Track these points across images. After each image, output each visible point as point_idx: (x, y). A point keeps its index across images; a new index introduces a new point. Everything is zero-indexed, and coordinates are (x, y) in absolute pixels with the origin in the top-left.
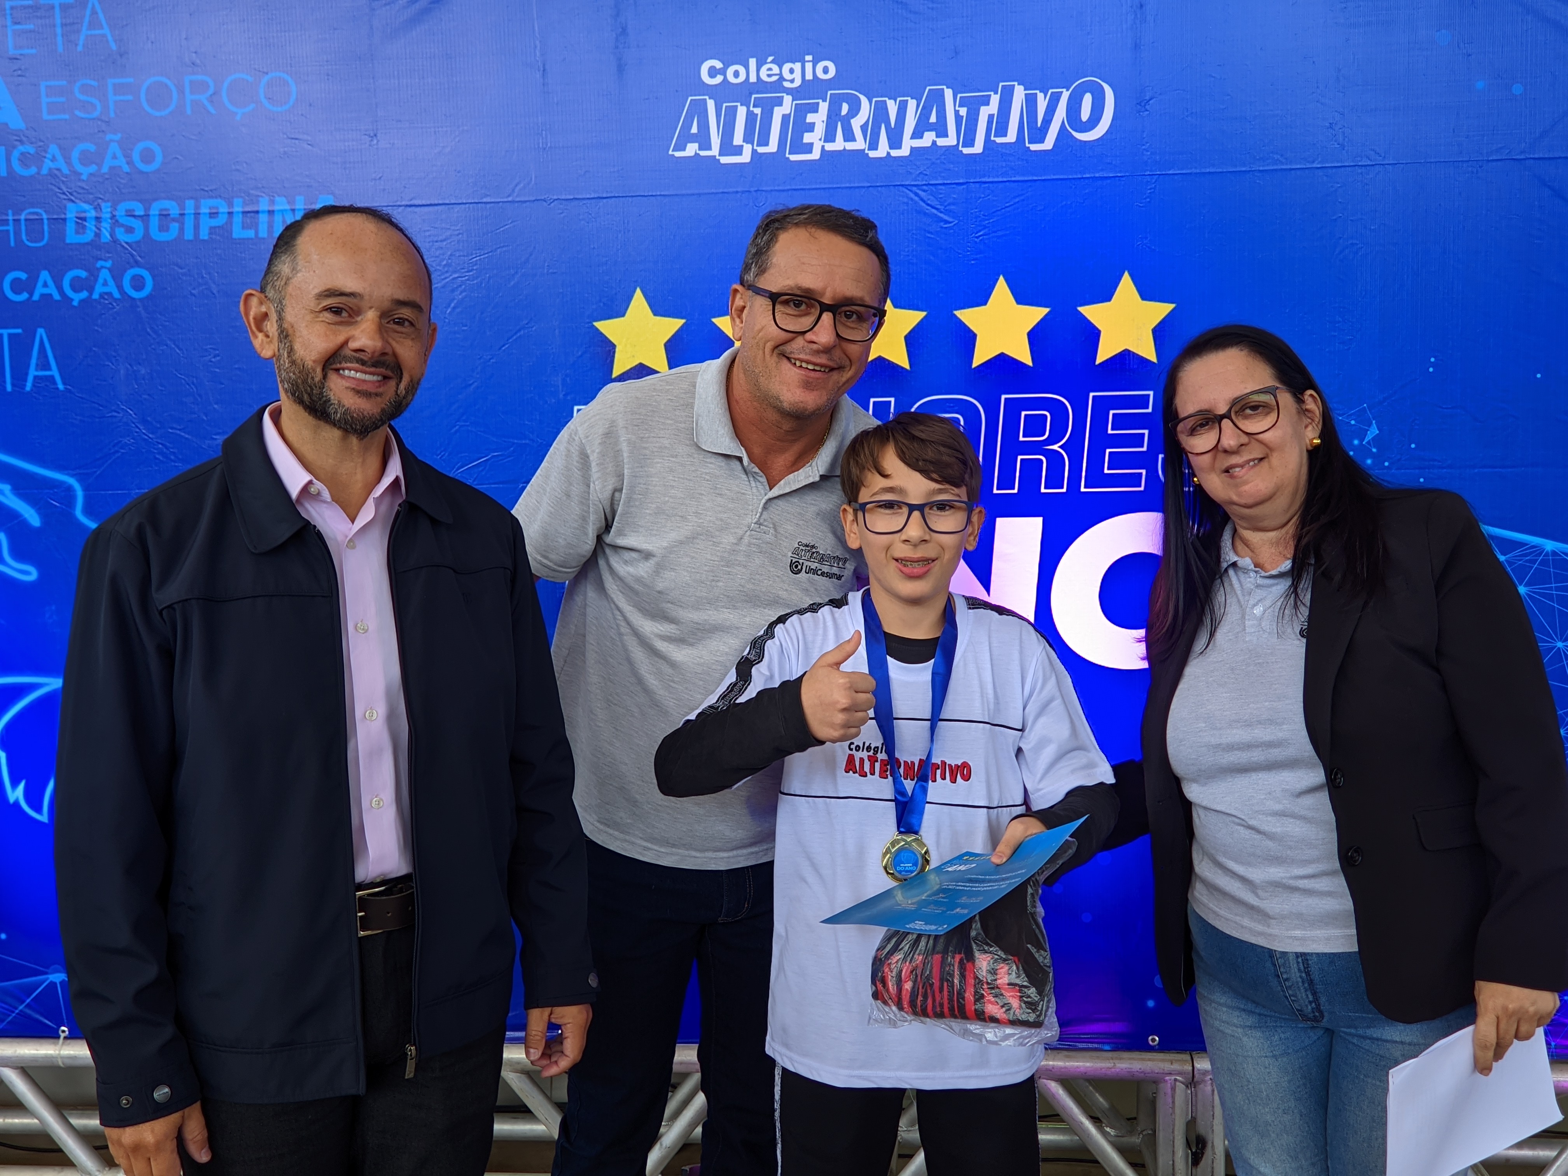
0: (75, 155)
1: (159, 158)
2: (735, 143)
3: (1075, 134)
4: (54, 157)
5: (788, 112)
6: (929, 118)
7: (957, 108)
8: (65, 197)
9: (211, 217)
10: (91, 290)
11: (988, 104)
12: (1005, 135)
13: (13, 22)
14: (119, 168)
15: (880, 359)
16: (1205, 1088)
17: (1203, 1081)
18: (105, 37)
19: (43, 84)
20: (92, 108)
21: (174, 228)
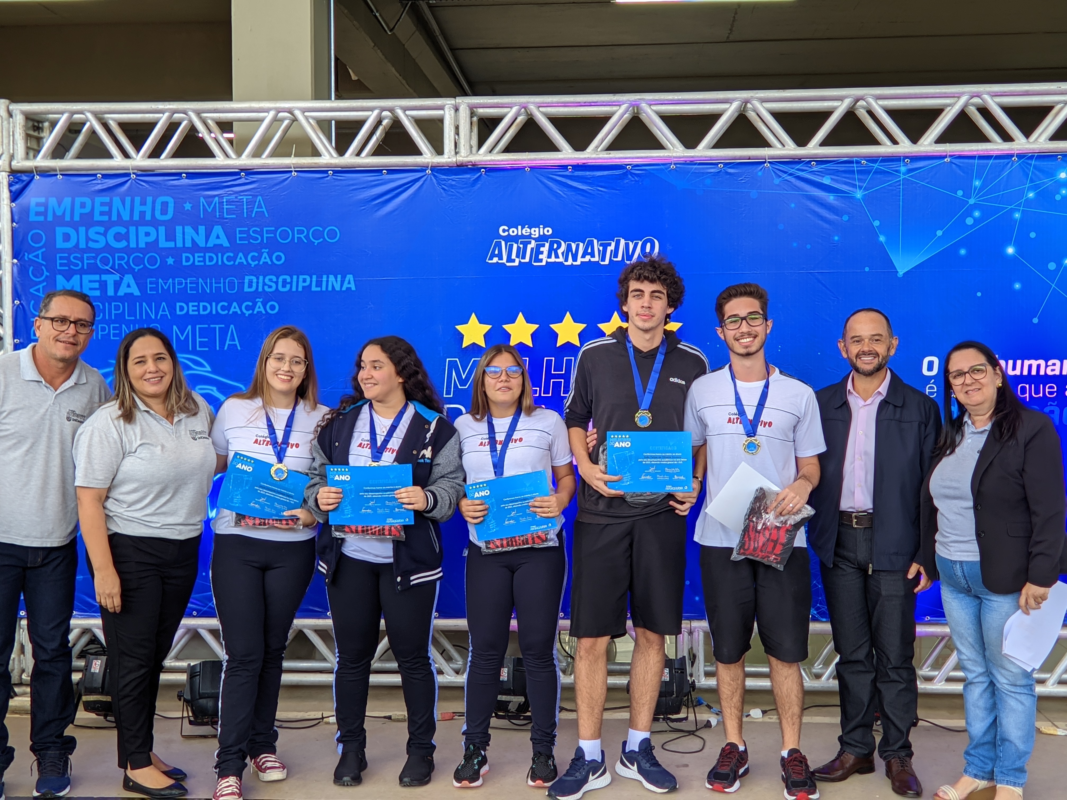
0: (249, 257)
1: (283, 259)
2: (512, 258)
4: (241, 258)
5: (533, 247)
6: (588, 251)
7: (599, 247)
8: (244, 273)
9: (303, 283)
10: (253, 310)
12: (617, 257)
13: (227, 205)
14: (267, 263)
15: (568, 342)
16: (695, 634)
17: (695, 631)
18: (263, 212)
19: (238, 229)
20: (257, 239)
21: (288, 286)
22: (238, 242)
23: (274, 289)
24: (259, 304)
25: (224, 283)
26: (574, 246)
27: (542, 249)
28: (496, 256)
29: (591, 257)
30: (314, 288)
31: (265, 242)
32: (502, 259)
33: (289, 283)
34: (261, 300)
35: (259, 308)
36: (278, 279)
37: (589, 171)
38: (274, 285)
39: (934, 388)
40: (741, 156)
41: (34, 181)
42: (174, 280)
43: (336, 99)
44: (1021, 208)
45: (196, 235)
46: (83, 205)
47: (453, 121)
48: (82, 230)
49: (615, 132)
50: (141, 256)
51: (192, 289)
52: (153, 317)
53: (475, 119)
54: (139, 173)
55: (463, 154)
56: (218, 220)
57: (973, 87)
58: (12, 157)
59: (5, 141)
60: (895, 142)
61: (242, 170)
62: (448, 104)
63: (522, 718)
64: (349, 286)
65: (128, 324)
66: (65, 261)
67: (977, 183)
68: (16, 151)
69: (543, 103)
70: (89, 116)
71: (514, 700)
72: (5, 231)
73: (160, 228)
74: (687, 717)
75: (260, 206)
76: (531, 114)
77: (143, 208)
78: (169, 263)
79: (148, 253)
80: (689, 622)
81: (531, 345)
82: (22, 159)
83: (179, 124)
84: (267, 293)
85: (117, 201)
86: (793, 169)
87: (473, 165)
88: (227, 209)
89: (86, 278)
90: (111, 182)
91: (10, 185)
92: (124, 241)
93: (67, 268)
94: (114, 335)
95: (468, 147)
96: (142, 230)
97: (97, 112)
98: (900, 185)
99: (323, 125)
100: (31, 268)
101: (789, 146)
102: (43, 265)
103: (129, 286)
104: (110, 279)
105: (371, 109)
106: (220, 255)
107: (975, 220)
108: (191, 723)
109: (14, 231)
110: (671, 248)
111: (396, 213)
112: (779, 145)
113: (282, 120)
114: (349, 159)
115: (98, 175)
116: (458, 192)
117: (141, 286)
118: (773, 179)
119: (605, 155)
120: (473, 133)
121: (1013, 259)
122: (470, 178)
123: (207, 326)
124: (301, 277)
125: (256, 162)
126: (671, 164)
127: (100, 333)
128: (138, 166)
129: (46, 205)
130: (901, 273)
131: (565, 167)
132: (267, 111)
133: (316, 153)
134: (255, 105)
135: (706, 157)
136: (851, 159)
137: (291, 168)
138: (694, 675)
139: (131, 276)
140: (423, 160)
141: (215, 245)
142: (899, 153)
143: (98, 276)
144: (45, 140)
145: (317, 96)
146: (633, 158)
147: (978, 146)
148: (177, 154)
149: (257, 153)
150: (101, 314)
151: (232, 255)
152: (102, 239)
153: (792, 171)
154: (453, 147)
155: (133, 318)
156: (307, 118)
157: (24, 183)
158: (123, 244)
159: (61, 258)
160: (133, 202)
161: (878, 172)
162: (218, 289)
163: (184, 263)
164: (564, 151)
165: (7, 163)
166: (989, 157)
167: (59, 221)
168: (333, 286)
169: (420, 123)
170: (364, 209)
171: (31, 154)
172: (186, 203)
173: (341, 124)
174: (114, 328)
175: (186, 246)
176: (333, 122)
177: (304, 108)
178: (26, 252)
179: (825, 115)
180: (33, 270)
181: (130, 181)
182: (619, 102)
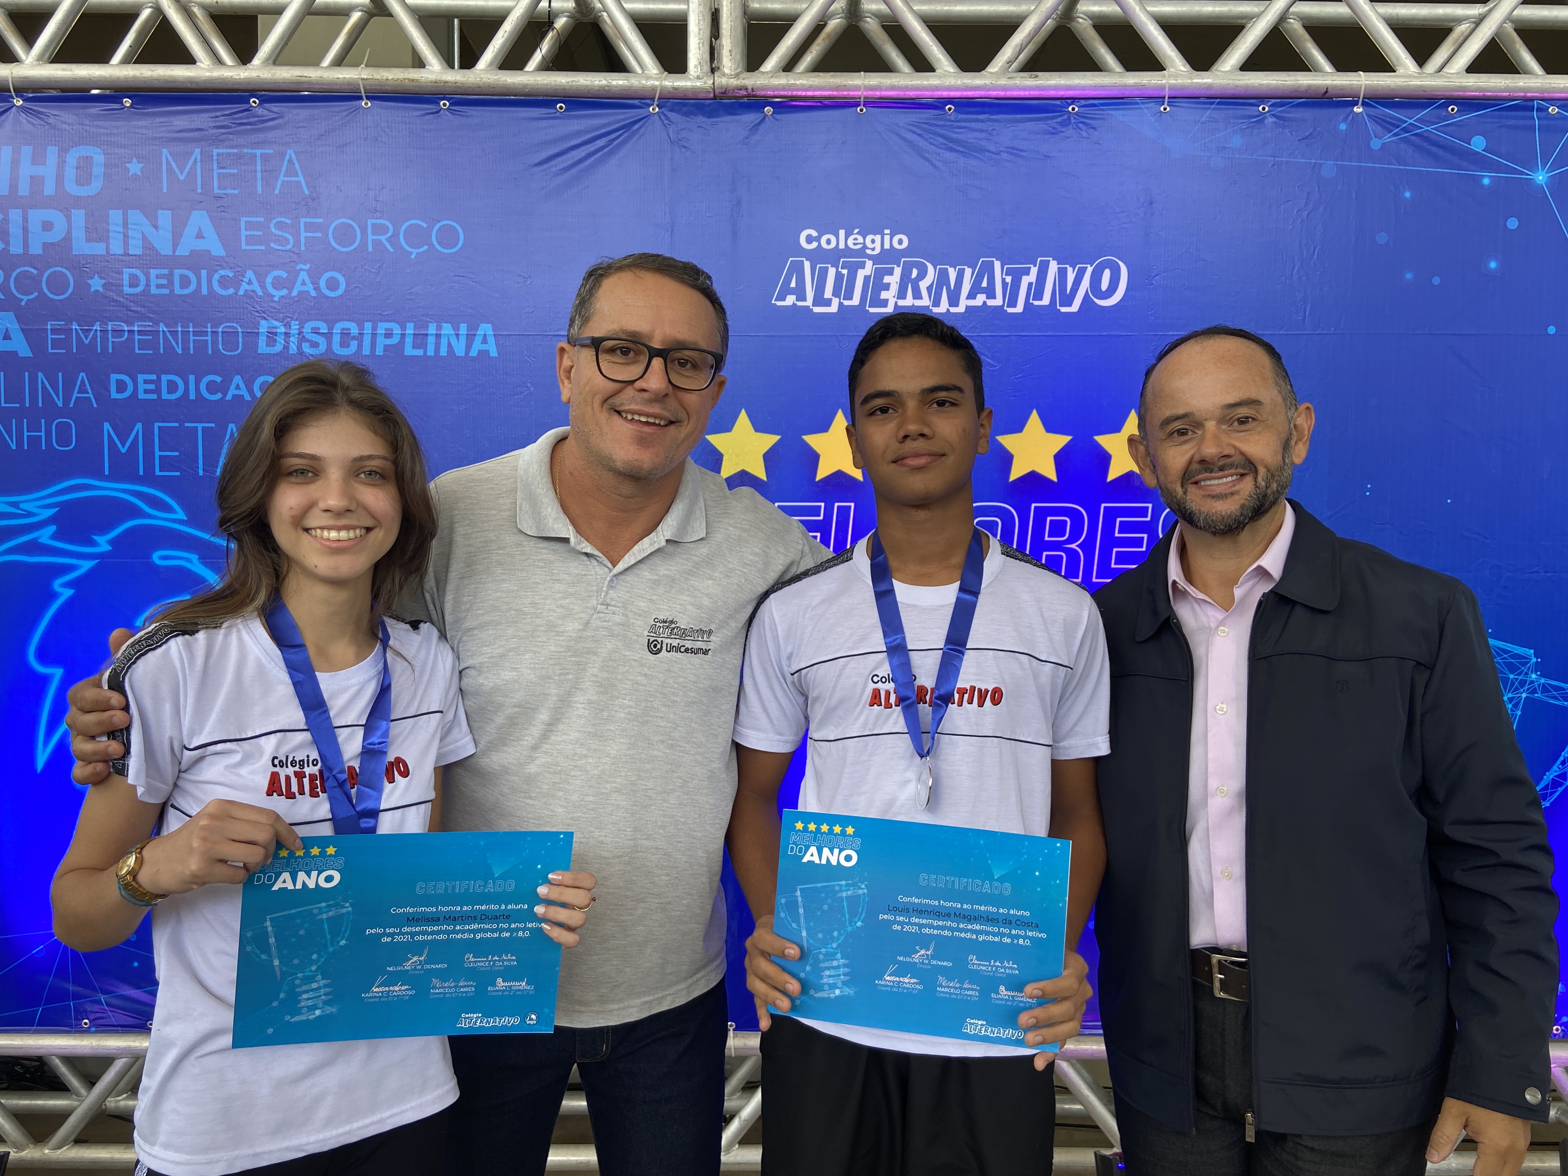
0: (269, 280)
1: (343, 286)
2: (826, 297)
3: (1096, 300)
4: (250, 280)
5: (869, 274)
6: (981, 283)
7: (1004, 277)
8: (258, 314)
9: (385, 338)
11: (1028, 274)
12: (1041, 300)
18: (299, 184)
19: (243, 220)
21: (354, 345)
25: (214, 334)
26: (952, 274)
27: (887, 279)
28: (792, 292)
31: (303, 248)
32: (804, 299)
36: (331, 328)
37: (991, 113)
38: (321, 340)
40: (1310, 87)
42: (103, 324)
45: (152, 229)
50: (35, 272)
54: (32, 93)
55: (727, 71)
56: (200, 199)
61: (253, 91)
64: (484, 347)
73: (74, 213)
78: (93, 289)
79: (49, 267)
87: (748, 96)
88: (219, 174)
95: (735, 59)
96: (36, 216)
101: (1406, 68)
103: (7, 336)
106: (204, 273)
114: (485, 74)
117: (34, 336)
119: (1026, 79)
122: (742, 124)
123: (177, 425)
124: (382, 326)
125: (284, 74)
128: (29, 79)
131: (940, 106)
133: (415, 63)
135: (1231, 88)
136: (1527, 103)
137: (358, 89)
140: (644, 82)
141: (193, 252)
149: (285, 56)
151: (230, 274)
154: (707, 56)
162: (201, 346)
164: (940, 70)
168: (450, 345)
175: (131, 252)
181: (11, 112)
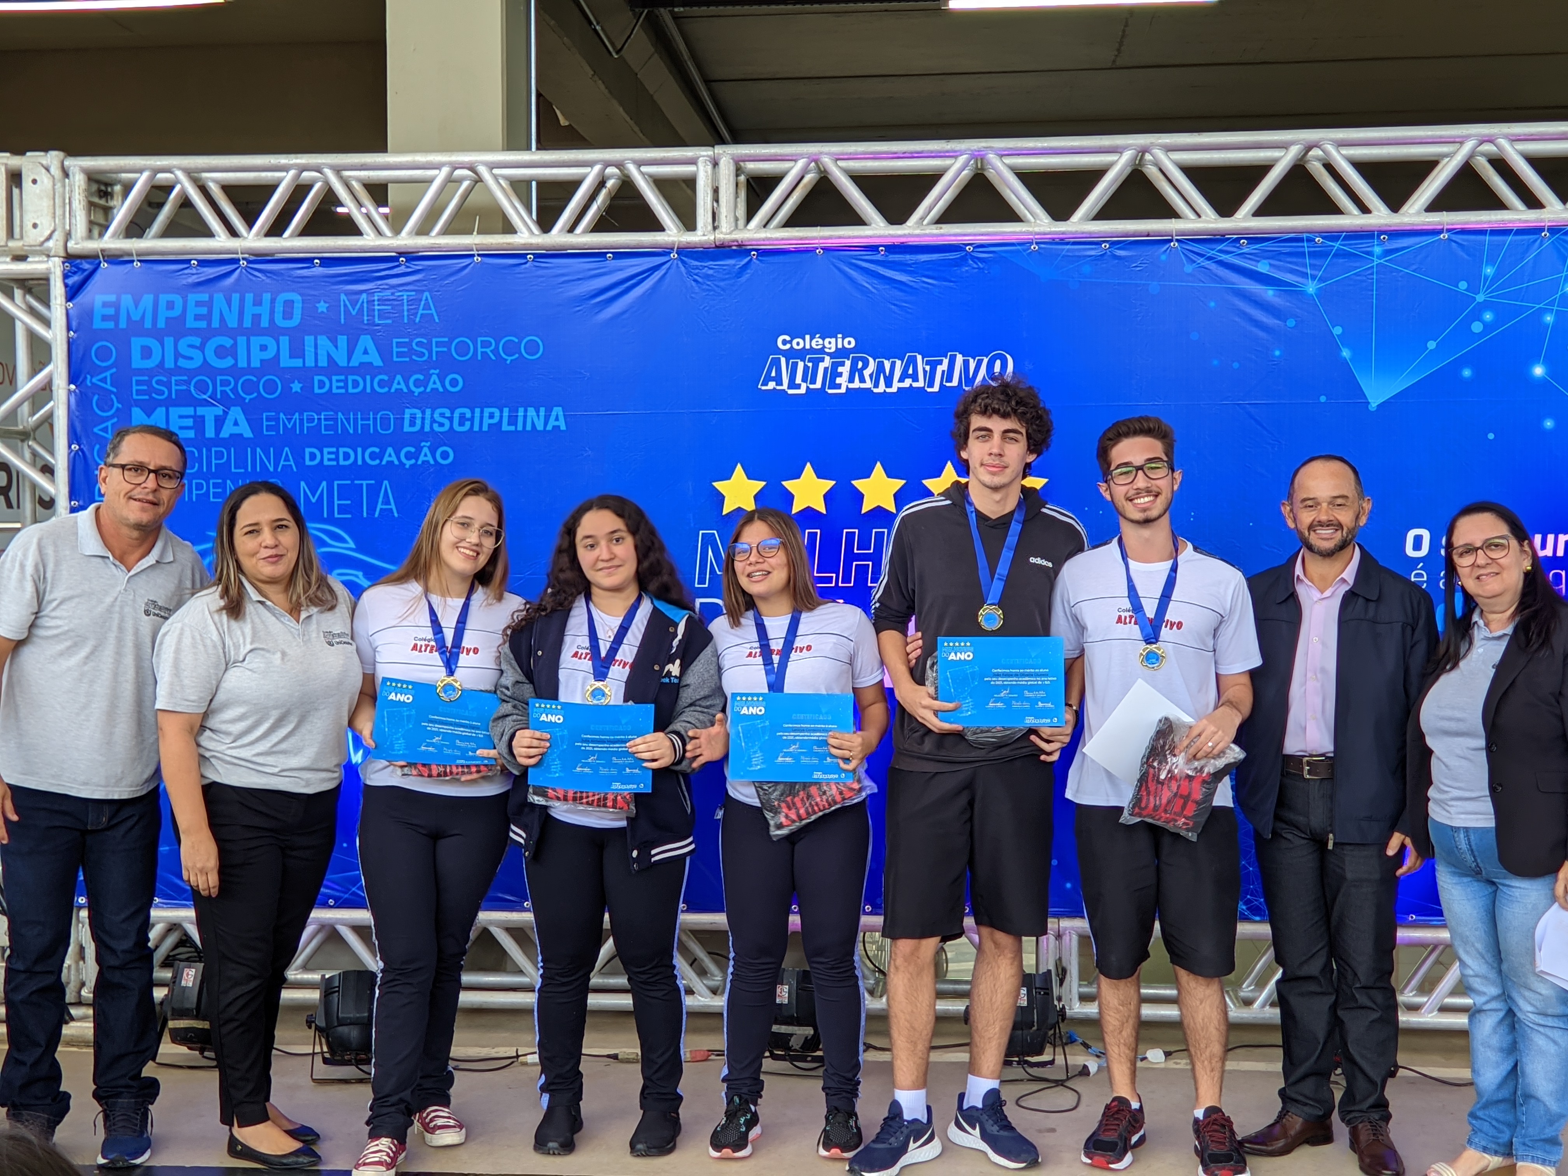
0: (412, 381)
1: (461, 384)
2: (797, 382)
4: (399, 382)
5: (827, 366)
6: (908, 371)
7: (924, 366)
8: (403, 405)
9: (489, 419)
10: (417, 459)
11: (941, 364)
12: (951, 382)
13: (379, 305)
14: (437, 389)
15: (879, 507)
16: (1066, 938)
17: (1065, 934)
18: (432, 314)
19: (395, 340)
20: (423, 354)
21: (468, 424)
22: (395, 359)
23: (447, 427)
24: (426, 450)
25: (375, 419)
26: (887, 365)
27: (840, 369)
28: (773, 379)
29: (913, 381)
30: (505, 427)
31: (434, 358)
32: (782, 385)
33: (468, 420)
34: (428, 444)
35: (426, 455)
36: (452, 413)
37: (911, 253)
38: (447, 423)
39: (1422, 576)
40: (1136, 231)
41: (99, 271)
42: (301, 414)
43: (538, 149)
44: (1555, 308)
45: (334, 349)
46: (170, 305)
47: (710, 181)
48: (169, 341)
49: (949, 196)
50: (255, 379)
51: (327, 428)
52: (271, 469)
53: (742, 178)
54: (252, 258)
55: (724, 230)
56: (366, 327)
57: (1483, 128)
58: (68, 236)
59: (59, 212)
60: (1365, 209)
61: (401, 254)
62: (704, 156)
63: (809, 1059)
64: (557, 423)
65: (235, 478)
66: (145, 388)
67: (1489, 271)
68: (73, 227)
69: (843, 154)
70: (180, 175)
71: (798, 1032)
72: (59, 342)
73: (281, 338)
74: (1054, 1060)
75: (427, 307)
76: (825, 171)
77: (257, 310)
78: (294, 390)
79: (264, 376)
80: (1056, 920)
81: (824, 511)
82: (82, 239)
83: (309, 187)
84: (437, 433)
85: (219, 299)
86: (1213, 250)
87: (739, 246)
88: (379, 310)
89: (175, 412)
90: (211, 272)
91: (65, 276)
92: (230, 358)
93: (147, 397)
94: (216, 495)
95: (732, 220)
96: (256, 341)
97: (190, 169)
98: (1372, 274)
99: (519, 187)
100: (96, 398)
101: (1207, 216)
102: (112, 392)
103: (236, 423)
104: (210, 414)
105: (590, 164)
106: (368, 378)
107: (1486, 325)
108: (326, 1061)
109: (70, 344)
110: (1031, 367)
111: (625, 316)
112: (1191, 215)
113: (459, 181)
114: (557, 236)
115: (193, 262)
116: (718, 286)
117: (256, 425)
118: (1184, 265)
119: (935, 230)
120: (738, 199)
121: (1542, 383)
122: (734, 265)
123: (349, 482)
124: (487, 411)
125: (422, 241)
126: (1032, 243)
127: (194, 492)
128: (250, 249)
129: (117, 306)
130: (1374, 404)
131: (874, 248)
132: (438, 167)
133: (509, 229)
134: (420, 158)
135: (1083, 233)
136: (1300, 235)
137: (472, 250)
138: (1063, 999)
139: (239, 409)
140: (666, 238)
141: (361, 364)
142: (1370, 225)
143: (192, 409)
144: (115, 211)
145: (511, 145)
146: (975, 235)
147: (1490, 215)
148: (307, 231)
149: (423, 230)
150: (197, 465)
151: (386, 378)
152: (197, 354)
153: (1211, 253)
154: (710, 220)
155: (242, 471)
156: (495, 177)
157: (86, 273)
158: (228, 362)
159: (139, 383)
160: (242, 301)
161: (1339, 254)
162: (366, 427)
163: (317, 390)
164: (873, 225)
165: (61, 244)
166: (1506, 232)
167: (136, 328)
168: (533, 424)
169: (661, 184)
170: (579, 311)
171: (96, 232)
172: (319, 302)
173: (544, 186)
174: (215, 486)
175: (320, 364)
176: (534, 184)
177: (492, 163)
178: (88, 373)
179: (1260, 171)
180: (98, 399)
181: (238, 271)
182: (955, 151)
